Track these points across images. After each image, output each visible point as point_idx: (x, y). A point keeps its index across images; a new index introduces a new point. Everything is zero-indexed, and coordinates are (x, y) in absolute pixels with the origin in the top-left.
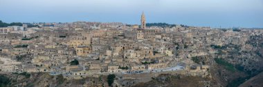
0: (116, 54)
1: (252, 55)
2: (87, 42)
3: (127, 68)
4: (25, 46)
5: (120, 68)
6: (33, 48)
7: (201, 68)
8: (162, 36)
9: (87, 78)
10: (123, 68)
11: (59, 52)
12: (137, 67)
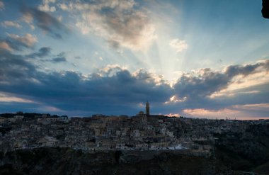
0: (124, 134)
1: (254, 143)
2: (104, 125)
3: (132, 146)
4: (63, 129)
5: (126, 145)
6: (68, 130)
7: (204, 149)
8: (164, 121)
9: (99, 153)
10: (129, 146)
11: (83, 132)
12: (141, 145)
